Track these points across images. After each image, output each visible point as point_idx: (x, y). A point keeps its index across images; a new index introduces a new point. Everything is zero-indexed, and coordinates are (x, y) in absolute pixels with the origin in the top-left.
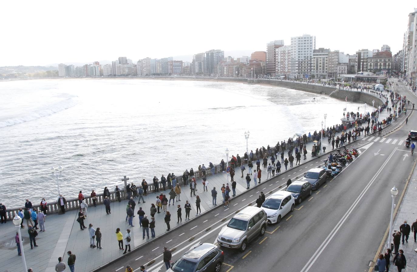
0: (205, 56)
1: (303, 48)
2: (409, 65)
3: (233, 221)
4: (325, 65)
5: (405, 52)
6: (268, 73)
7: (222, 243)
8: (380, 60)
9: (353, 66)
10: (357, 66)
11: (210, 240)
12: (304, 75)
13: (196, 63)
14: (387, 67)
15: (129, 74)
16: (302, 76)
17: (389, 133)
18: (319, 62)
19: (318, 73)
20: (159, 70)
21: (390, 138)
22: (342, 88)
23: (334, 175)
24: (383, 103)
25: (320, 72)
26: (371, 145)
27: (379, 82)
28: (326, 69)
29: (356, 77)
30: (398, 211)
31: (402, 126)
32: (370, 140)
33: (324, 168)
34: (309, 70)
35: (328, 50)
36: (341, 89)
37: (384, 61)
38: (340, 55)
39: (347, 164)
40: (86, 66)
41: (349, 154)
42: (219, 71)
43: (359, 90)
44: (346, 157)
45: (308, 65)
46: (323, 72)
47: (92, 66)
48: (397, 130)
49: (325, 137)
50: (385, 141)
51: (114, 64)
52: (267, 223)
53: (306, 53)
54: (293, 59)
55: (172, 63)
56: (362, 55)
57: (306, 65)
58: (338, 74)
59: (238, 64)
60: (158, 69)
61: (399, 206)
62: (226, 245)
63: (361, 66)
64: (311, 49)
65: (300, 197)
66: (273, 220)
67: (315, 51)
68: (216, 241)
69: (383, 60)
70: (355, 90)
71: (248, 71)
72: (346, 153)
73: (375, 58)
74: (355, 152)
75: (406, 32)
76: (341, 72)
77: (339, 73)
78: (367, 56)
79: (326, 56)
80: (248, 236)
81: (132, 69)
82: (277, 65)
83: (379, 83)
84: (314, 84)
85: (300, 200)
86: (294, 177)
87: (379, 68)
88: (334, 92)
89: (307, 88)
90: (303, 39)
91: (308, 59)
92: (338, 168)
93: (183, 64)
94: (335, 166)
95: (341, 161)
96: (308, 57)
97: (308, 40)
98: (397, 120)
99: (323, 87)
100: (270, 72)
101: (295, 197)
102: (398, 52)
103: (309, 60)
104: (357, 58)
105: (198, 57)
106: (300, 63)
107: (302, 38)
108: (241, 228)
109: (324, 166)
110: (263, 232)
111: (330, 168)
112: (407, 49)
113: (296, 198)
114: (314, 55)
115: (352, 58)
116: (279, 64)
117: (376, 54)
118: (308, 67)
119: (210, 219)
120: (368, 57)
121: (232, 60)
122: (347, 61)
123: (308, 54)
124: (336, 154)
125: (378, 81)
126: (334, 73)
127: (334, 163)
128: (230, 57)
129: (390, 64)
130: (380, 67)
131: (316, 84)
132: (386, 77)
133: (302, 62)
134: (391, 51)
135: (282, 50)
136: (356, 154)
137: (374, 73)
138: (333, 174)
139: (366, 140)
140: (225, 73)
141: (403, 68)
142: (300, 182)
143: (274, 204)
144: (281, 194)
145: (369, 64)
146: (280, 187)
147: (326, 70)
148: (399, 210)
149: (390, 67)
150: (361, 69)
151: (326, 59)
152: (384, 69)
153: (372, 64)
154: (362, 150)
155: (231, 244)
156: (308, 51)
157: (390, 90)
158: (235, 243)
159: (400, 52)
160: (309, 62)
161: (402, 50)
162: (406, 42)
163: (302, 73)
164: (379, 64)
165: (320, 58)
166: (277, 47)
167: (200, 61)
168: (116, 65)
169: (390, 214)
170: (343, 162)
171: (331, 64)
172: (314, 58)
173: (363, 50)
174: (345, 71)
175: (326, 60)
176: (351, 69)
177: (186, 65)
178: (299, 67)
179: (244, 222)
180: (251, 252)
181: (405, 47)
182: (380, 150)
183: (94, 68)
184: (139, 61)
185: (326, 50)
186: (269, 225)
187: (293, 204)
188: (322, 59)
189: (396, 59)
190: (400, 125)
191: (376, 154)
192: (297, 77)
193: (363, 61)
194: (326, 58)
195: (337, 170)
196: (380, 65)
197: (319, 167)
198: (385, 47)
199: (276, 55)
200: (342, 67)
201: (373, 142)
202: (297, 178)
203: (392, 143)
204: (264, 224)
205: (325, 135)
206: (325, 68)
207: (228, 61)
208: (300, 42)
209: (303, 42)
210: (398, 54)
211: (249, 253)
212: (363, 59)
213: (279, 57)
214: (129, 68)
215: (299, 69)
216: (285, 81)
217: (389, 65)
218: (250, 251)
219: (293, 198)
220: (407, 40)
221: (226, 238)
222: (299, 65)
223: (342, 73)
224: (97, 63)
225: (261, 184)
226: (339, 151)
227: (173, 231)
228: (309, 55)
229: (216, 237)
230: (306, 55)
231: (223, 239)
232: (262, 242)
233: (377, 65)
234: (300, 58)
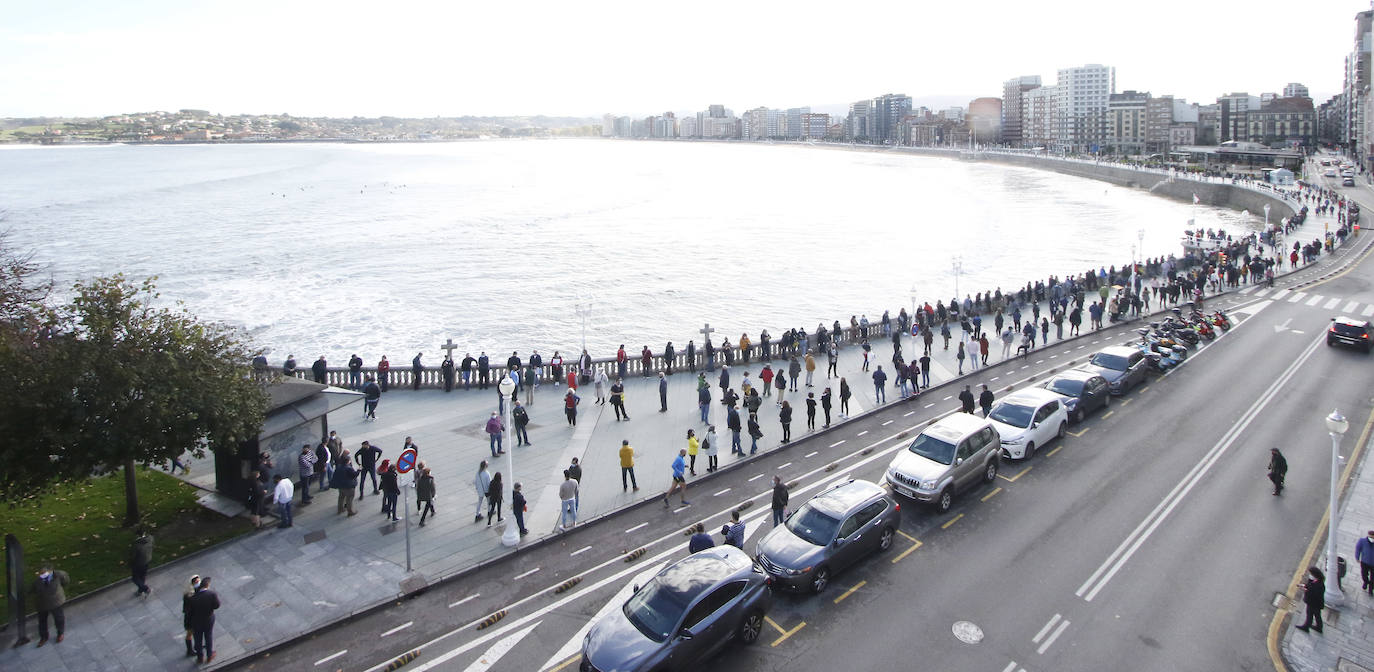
0: (874, 106)
1: (1086, 90)
2: (1362, 127)
3: (923, 441)
4: (1140, 125)
5: (1352, 99)
6: (1006, 141)
7: (896, 486)
8: (1282, 117)
9: (1211, 129)
10: (1220, 129)
11: (870, 474)
12: (1087, 147)
13: (856, 119)
14: (1301, 132)
15: (727, 137)
16: (1083, 148)
17: (1316, 281)
18: (1124, 120)
19: (1123, 142)
20: (783, 130)
21: (1320, 294)
22: (1181, 176)
23: (1166, 368)
24: (1293, 211)
25: (1127, 140)
26: (1264, 307)
27: (1281, 166)
28: (1142, 134)
29: (1217, 152)
31: (1352, 269)
32: (1261, 294)
33: (1141, 349)
34: (1100, 137)
35: (1146, 96)
36: (1180, 178)
37: (1293, 117)
38: (1176, 106)
39: (1200, 345)
41: (1205, 322)
42: (900, 134)
43: (1228, 181)
44: (1197, 329)
45: (1097, 125)
46: (1135, 140)
48: (1336, 277)
50: (1304, 300)
51: (700, 116)
52: (1002, 455)
53: (1093, 101)
54: (1063, 113)
55: (808, 118)
56: (1233, 105)
57: (1093, 125)
58: (1171, 145)
59: (940, 121)
60: (782, 127)
61: (1356, 464)
62: (906, 491)
63: (1231, 129)
64: (1105, 92)
65: (1080, 406)
66: (1017, 451)
67: (1113, 97)
68: (883, 480)
69: (1289, 117)
70: (1218, 181)
72: (1197, 318)
73: (1268, 111)
74: (1220, 319)
75: (1351, 54)
76: (1178, 141)
77: (1175, 144)
78: (1247, 106)
79: (1142, 107)
80: (955, 479)
81: (732, 126)
82: (1025, 126)
84: (1111, 165)
85: (1081, 415)
86: (1063, 361)
87: (1278, 133)
88: (1162, 183)
90: (1086, 74)
91: (1097, 114)
92: (1175, 350)
93: (830, 120)
94: (1168, 346)
95: (1183, 336)
96: (1097, 109)
97: (1097, 76)
98: (1335, 253)
99: (1134, 173)
100: (1011, 138)
101: (1068, 405)
102: (1330, 98)
103: (1100, 115)
104: (1220, 111)
105: (859, 107)
106: (1079, 124)
107: (1083, 71)
108: (939, 458)
109: (1141, 344)
110: (991, 474)
111: (1155, 348)
112: (1355, 91)
113: (1071, 409)
114: (1111, 105)
115: (1207, 111)
116: (1031, 123)
117: (1269, 103)
118: (1096, 130)
119: (872, 431)
120: (1250, 108)
121: (929, 114)
122: (1195, 118)
123: (1096, 103)
124: (1171, 320)
125: (1279, 162)
126: (1161, 143)
127: (1165, 340)
128: (924, 108)
129: (1310, 124)
130: (1283, 133)
131: (1118, 165)
132: (1300, 154)
133: (1083, 119)
134: (1310, 96)
135: (1038, 95)
136: (1224, 323)
137: (1267, 144)
138: (1165, 363)
139: (1251, 294)
140: (914, 139)
141: (1348, 134)
142: (1085, 373)
143: (1017, 416)
144: (1034, 396)
145: (1252, 125)
146: (1032, 380)
147: (1142, 138)
148: (1355, 472)
149: (1310, 132)
150: (1231, 135)
151: (1140, 113)
152: (1294, 136)
153: (1260, 125)
154: (1241, 317)
155: (918, 490)
156: (1096, 98)
158: (926, 491)
159: (1335, 98)
160: (1100, 120)
161: (1340, 96)
163: (1082, 142)
164: (1278, 125)
165: (1127, 111)
166: (1025, 88)
167: (862, 116)
168: (704, 119)
170: (1191, 341)
171: (1155, 125)
172: (1112, 111)
173: (1234, 95)
174: (1188, 139)
175: (1142, 116)
176: (1205, 136)
177: (835, 122)
178: (1076, 128)
179: (949, 447)
180: (961, 515)
181: (1349, 87)
182: (1290, 320)
183: (664, 122)
184: (746, 113)
185: (1141, 94)
186: (1004, 462)
187: (1064, 421)
188: (1131, 114)
189: (1325, 113)
190: (1346, 264)
191: (1279, 329)
192: (1071, 149)
193: (1235, 117)
194: (1142, 110)
195: (1174, 357)
196: (1283, 127)
197: (1128, 345)
198: (1294, 86)
199: (1025, 106)
200: (1183, 130)
201: (1270, 299)
202: (1073, 364)
204: (994, 458)
205: (1141, 276)
206: (1140, 131)
207: (919, 115)
208: (1079, 79)
209: (1087, 79)
210: (1330, 102)
211: (957, 518)
212: (1237, 114)
213: (1032, 110)
214: (727, 125)
215: (1076, 134)
216: (1045, 157)
217: (1306, 127)
218: (958, 514)
219: (1063, 407)
220: (1355, 72)
221: (906, 476)
222: (1076, 125)
223: (1182, 144)
224: (670, 115)
225: (987, 368)
226: (1177, 313)
227: (794, 444)
228: (1100, 106)
229: (884, 471)
230: (1093, 106)
231: (899, 477)
232: (988, 497)
233: (1272, 126)
234: (1079, 112)
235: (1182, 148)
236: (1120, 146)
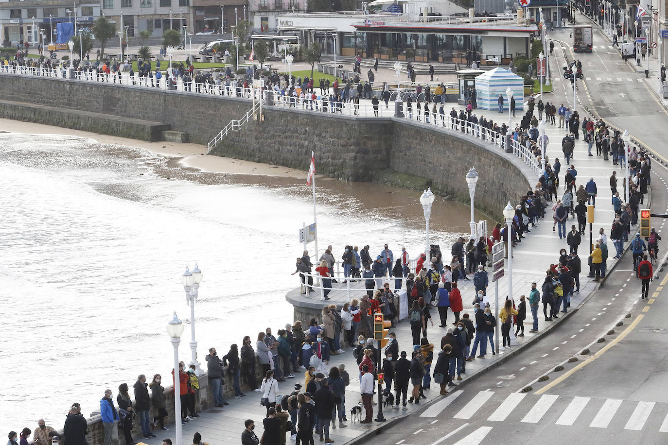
12: (45, 26)
16: (34, 33)
19: (136, 9)
21: (582, 394)
22: (281, 102)
24: (526, 181)
27: (497, 60)
29: (359, 28)
31: (640, 317)
32: (466, 412)
36: (276, 107)
43: (387, 111)
48: (613, 343)
49: (194, 414)
50: (554, 411)
58: (254, 13)
70: (365, 109)
77: (263, 9)
83: (494, 64)
84: (111, 79)
88: (236, 123)
89: (69, 105)
98: (608, 282)
99: (170, 98)
125: (492, 51)
126: (229, 8)
131: (127, 80)
132: (534, 28)
137: (466, 2)
139: (446, 416)
157: (557, 106)
163: (32, 13)
190: (629, 309)
203: (595, 424)
205: (198, 405)
223: (279, 8)
235: (278, 21)
236: (128, 20)
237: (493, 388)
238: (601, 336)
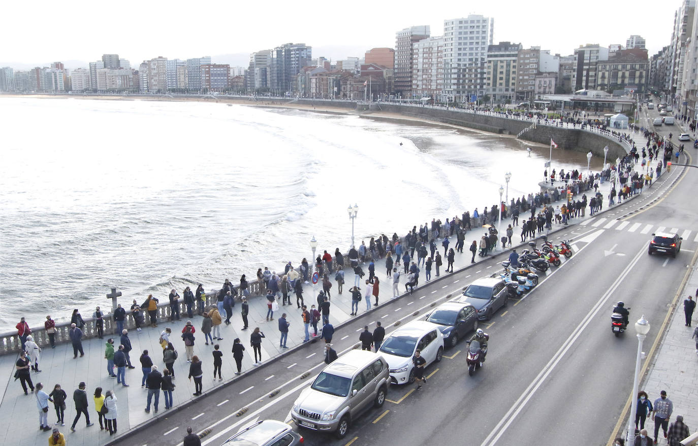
0: (275, 56)
1: (468, 41)
2: (682, 76)
3: (324, 378)
4: (512, 76)
5: (676, 50)
6: (397, 92)
7: (300, 421)
8: (624, 67)
9: (568, 79)
10: (575, 79)
11: (277, 414)
12: (468, 97)
13: (257, 70)
14: (637, 81)
15: (124, 90)
16: (464, 98)
17: (637, 211)
18: (499, 70)
19: (497, 92)
20: (183, 82)
21: (639, 222)
22: (543, 122)
23: (522, 293)
24: (625, 152)
25: (501, 90)
26: (599, 235)
27: (619, 111)
28: (513, 84)
29: (571, 100)
30: (649, 365)
31: (663, 199)
32: (597, 224)
33: (504, 279)
34: (478, 87)
35: (517, 47)
36: (541, 124)
37: (632, 68)
38: (543, 57)
39: (549, 272)
40: (37, 70)
41: (554, 252)
42: (301, 86)
43: (578, 127)
44: (547, 258)
45: (476, 76)
46: (507, 90)
47: (48, 71)
48: (652, 206)
49: (505, 217)
50: (628, 227)
51: (93, 67)
52: (390, 382)
53: (474, 52)
54: (448, 63)
55: (209, 68)
56: (587, 56)
57: (473, 76)
58: (536, 94)
59: (338, 72)
60: (182, 79)
61: (653, 357)
62: (308, 423)
63: (584, 78)
64: (484, 43)
65: (454, 333)
66: (401, 377)
67: (491, 48)
68: (289, 417)
69: (629, 67)
70: (570, 126)
71: (357, 87)
72: (548, 250)
73: (613, 62)
74: (565, 248)
75: (680, 9)
76: (542, 90)
77: (539, 93)
78: (597, 57)
79: (514, 58)
80: (351, 407)
81: (129, 78)
82: (414, 76)
83: (618, 113)
84: (487, 113)
85: (454, 340)
86: (442, 295)
87: (619, 81)
88: (527, 129)
89: (473, 121)
90: (469, 25)
91: (476, 64)
92: (530, 278)
93: (231, 70)
94: (525, 274)
95: (536, 265)
96: (477, 59)
97: (478, 27)
98: (652, 186)
99: (506, 121)
100: (401, 88)
101: (444, 333)
102: (661, 49)
103: (479, 65)
104: (576, 62)
105: (260, 58)
106: (461, 73)
107: (466, 22)
108: (337, 391)
109: (503, 275)
110: (380, 400)
111: (514, 277)
112: (679, 43)
113: (447, 336)
114: (489, 56)
115: (566, 62)
116: (420, 73)
117: (615, 54)
118: (476, 81)
119: (277, 374)
120: (600, 59)
121: (327, 64)
122: (556, 69)
123: (476, 54)
124: (527, 252)
125: (618, 108)
126: (528, 93)
127: (522, 269)
128: (322, 58)
129: (644, 73)
130: (623, 81)
131: (492, 114)
132: (634, 101)
133: (464, 70)
134: (646, 48)
135: (427, 45)
136: (567, 252)
137: (610, 92)
138: (521, 290)
139: (589, 225)
140: (313, 91)
141: (671, 82)
142: (457, 304)
143: (402, 347)
144: (416, 329)
145: (600, 74)
146: (416, 314)
147: (513, 87)
148: (652, 364)
149: (643, 81)
150: (584, 84)
151: (512, 64)
152: (631, 85)
153: (607, 74)
154: (580, 245)
155: (319, 422)
156: (477, 49)
157: (640, 128)
158: (326, 421)
159: (665, 49)
160: (479, 70)
161: (669, 47)
162: (678, 30)
163: (464, 92)
164: (620, 74)
165: (502, 62)
166: (416, 39)
167: (262, 66)
168: (98, 71)
169: (634, 372)
170: (542, 268)
171: (523, 75)
172: (490, 62)
173: (588, 46)
174: (550, 88)
175: (514, 67)
176: (563, 85)
177: (236, 74)
178: (458, 79)
179: (345, 381)
180: (356, 438)
181: (675, 39)
182: (616, 245)
183: (53, 74)
184: (144, 64)
185: (514, 45)
186: (392, 387)
187: (441, 347)
188: (504, 64)
189: (656, 63)
190: (659, 196)
191: (607, 253)
192: (453, 99)
193: (587, 67)
194: (514, 61)
195: (528, 283)
196: (623, 77)
197: (494, 276)
198: (635, 38)
199: (414, 56)
200: (546, 79)
201: (604, 229)
202: (449, 297)
203: (642, 232)
204: (384, 386)
205: (507, 215)
206: (511, 81)
207: (318, 66)
208: (463, 30)
209: (469, 30)
210: (660, 53)
211: (352, 441)
212: (589, 64)
213: (421, 60)
214: (124, 77)
215: (458, 84)
216: (431, 107)
217: (641, 77)
218: (354, 437)
219: (440, 336)
220: (681, 25)
221: (308, 411)
222: (459, 76)
223: (544, 93)
224: (59, 66)
225: (378, 308)
226: (533, 245)
227: (206, 395)
228: (479, 57)
229: (290, 409)
230: (474, 57)
231: (303, 413)
232: (378, 420)
233: (615, 76)
234: (462, 63)
235: (544, 97)
236: (494, 96)
237: (607, 217)
238: (648, 204)
